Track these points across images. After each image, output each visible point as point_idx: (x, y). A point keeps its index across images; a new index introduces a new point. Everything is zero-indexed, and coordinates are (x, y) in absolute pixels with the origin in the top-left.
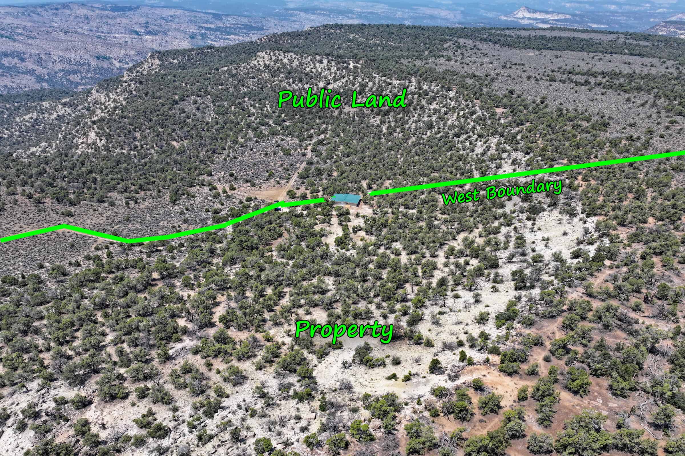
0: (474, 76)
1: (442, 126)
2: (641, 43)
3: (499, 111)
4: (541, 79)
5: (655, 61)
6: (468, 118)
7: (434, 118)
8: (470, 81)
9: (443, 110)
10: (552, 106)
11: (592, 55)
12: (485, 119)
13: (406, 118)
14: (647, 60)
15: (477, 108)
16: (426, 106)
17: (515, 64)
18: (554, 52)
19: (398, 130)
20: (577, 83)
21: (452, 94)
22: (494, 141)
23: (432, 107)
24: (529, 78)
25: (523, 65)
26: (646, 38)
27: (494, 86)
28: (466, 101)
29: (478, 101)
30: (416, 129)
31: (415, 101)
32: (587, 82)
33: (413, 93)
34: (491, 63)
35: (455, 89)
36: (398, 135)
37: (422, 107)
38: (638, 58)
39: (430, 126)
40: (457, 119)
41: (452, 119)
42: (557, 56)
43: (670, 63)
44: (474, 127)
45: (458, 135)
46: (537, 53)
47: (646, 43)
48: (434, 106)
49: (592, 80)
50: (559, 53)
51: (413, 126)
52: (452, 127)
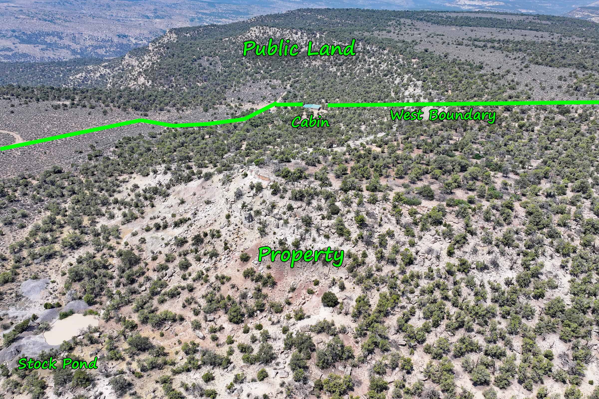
0: (404, 41)
1: (376, 71)
2: (544, 22)
3: (414, 61)
4: (452, 44)
5: (546, 34)
6: (393, 65)
7: (372, 66)
8: (400, 44)
9: (378, 61)
10: (451, 58)
11: (498, 30)
12: (404, 65)
13: (354, 67)
14: (539, 34)
15: (401, 60)
16: (367, 59)
17: (438, 35)
18: (472, 28)
19: (348, 74)
20: (476, 46)
21: (386, 52)
22: (406, 77)
23: (371, 60)
24: (444, 43)
25: (443, 35)
26: (549, 18)
27: (415, 47)
28: (394, 55)
29: (401, 56)
30: (360, 73)
31: (360, 57)
32: (484, 46)
33: (359, 52)
34: (420, 34)
35: (388, 49)
36: (347, 77)
37: (365, 60)
38: (535, 32)
39: (369, 71)
40: (387, 66)
41: (384, 66)
42: (472, 31)
43: (556, 35)
44: (397, 70)
45: (386, 75)
46: (458, 28)
47: (548, 22)
48: (373, 59)
49: (489, 45)
50: (475, 28)
51: (358, 71)
52: (383, 70)
